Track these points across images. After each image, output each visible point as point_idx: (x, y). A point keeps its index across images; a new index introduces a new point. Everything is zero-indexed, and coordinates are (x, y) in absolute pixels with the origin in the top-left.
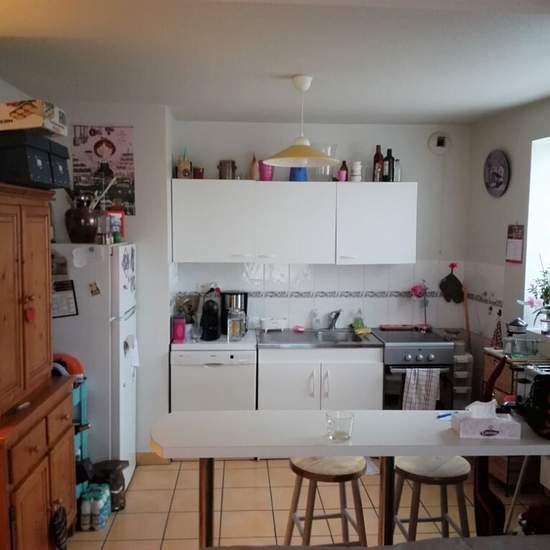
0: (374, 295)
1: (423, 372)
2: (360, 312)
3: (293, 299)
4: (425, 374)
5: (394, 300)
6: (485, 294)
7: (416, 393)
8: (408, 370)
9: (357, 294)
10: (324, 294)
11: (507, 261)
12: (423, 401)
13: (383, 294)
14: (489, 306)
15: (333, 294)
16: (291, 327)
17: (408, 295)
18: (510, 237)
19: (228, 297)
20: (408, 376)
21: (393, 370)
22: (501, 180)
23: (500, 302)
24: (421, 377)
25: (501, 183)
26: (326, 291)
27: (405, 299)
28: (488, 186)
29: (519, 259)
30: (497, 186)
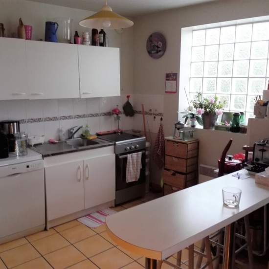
0: (92, 116)
1: (135, 155)
2: (87, 126)
3: (46, 122)
4: (136, 156)
5: (102, 118)
6: (151, 110)
7: (133, 167)
8: (128, 155)
9: (84, 116)
10: (65, 118)
11: (166, 92)
12: (135, 171)
13: (97, 115)
14: (153, 116)
15: (70, 117)
16: (47, 141)
17: (109, 114)
18: (167, 80)
19: (7, 125)
20: (129, 158)
21: (121, 157)
22: (160, 49)
23: (161, 114)
24: (134, 158)
25: (160, 51)
26: (66, 115)
27: (108, 116)
28: (149, 53)
29: (174, 90)
30: (157, 52)
